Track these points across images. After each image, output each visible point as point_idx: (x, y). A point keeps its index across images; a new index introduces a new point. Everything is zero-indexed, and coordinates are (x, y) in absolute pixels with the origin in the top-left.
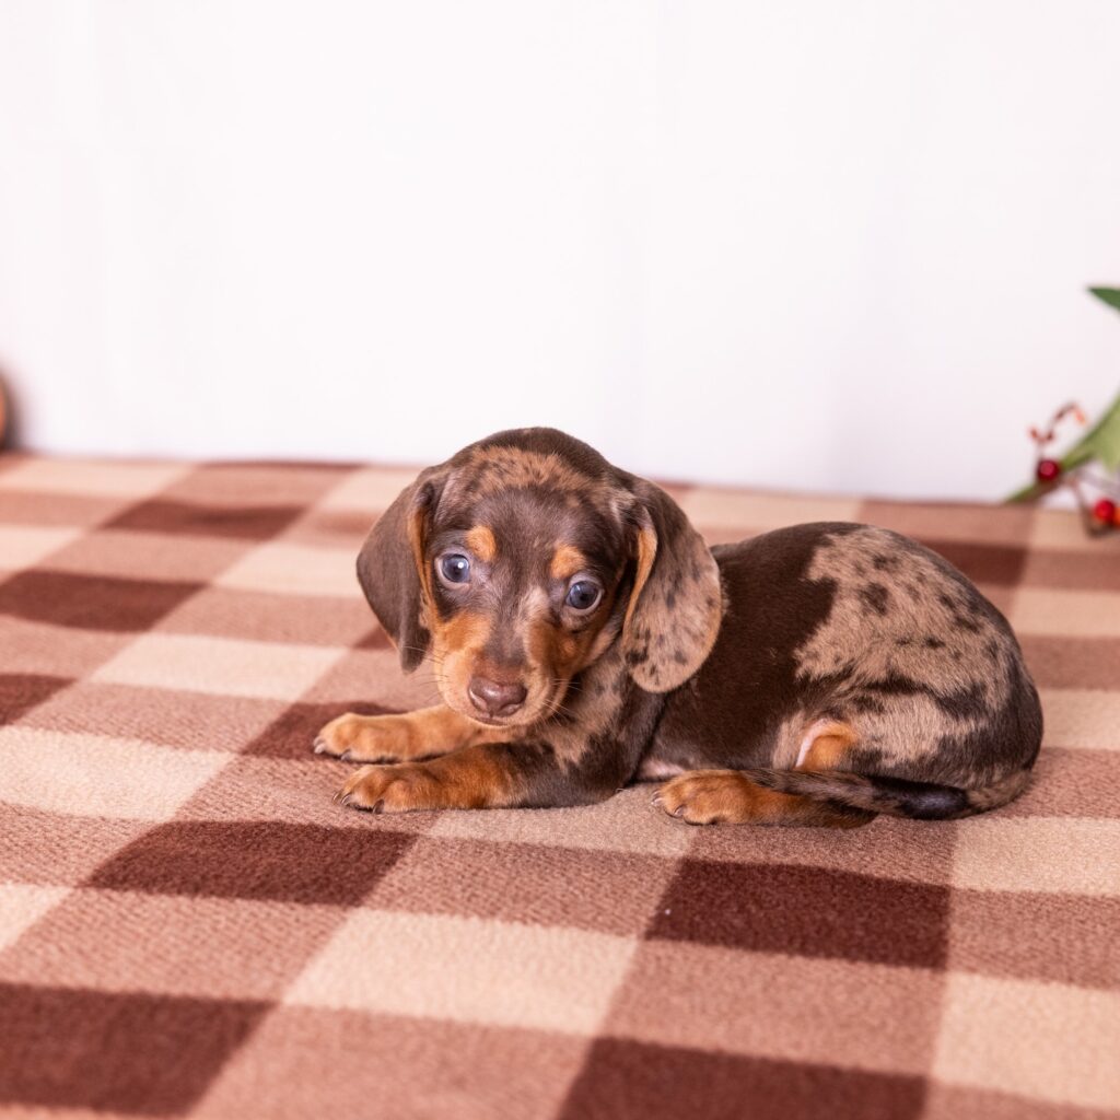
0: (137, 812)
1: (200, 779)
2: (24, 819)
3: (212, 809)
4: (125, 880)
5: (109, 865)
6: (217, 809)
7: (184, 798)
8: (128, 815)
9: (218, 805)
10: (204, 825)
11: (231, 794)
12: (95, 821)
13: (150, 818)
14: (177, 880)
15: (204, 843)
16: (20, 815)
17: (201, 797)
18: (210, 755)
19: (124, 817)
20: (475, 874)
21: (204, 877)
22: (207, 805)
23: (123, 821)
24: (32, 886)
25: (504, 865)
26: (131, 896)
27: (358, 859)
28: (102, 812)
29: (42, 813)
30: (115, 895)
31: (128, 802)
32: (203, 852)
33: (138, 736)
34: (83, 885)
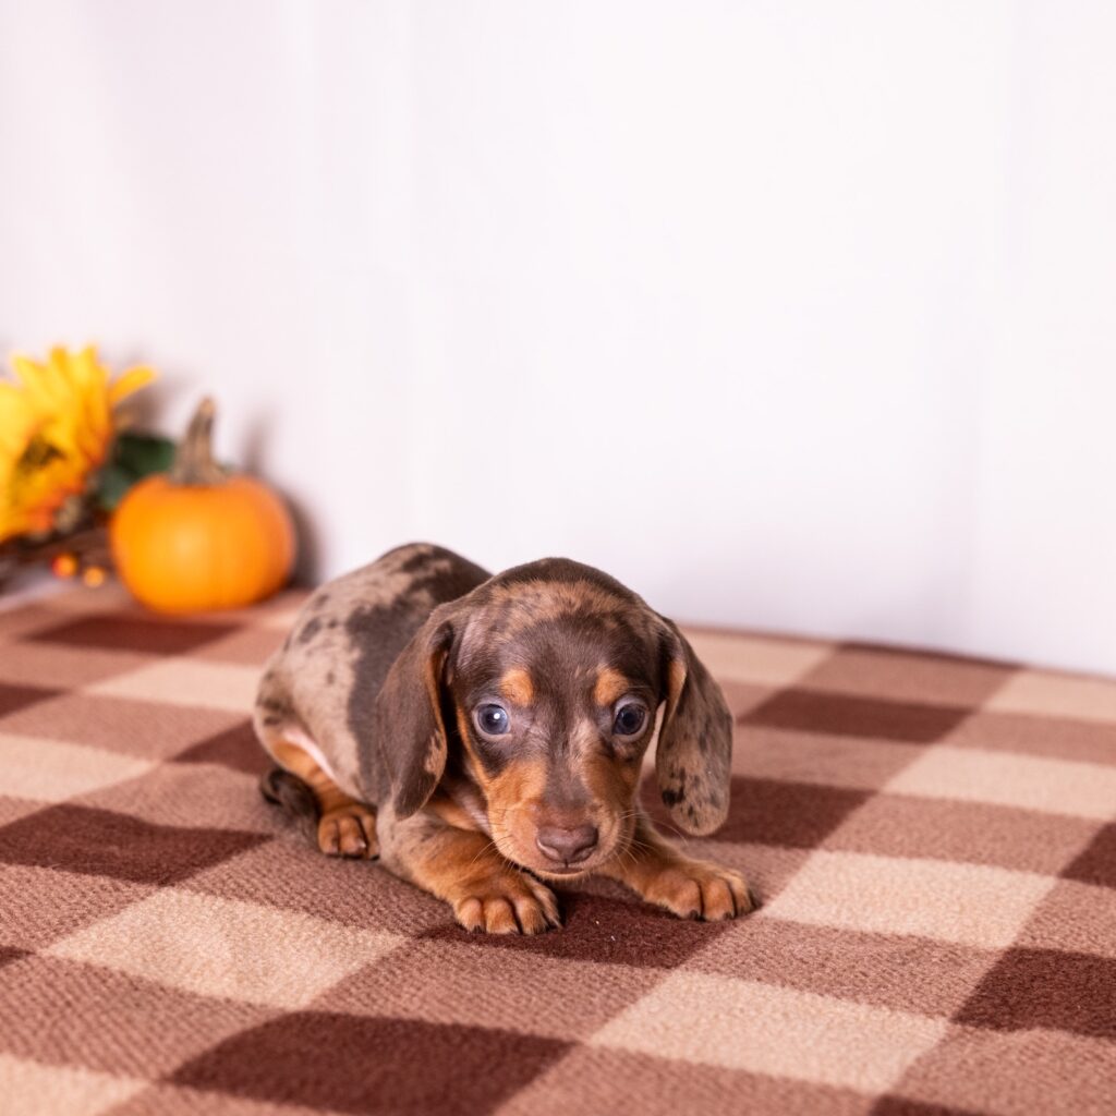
0: (269, 996)
1: (355, 964)
2: (137, 995)
3: (352, 1000)
4: (214, 1077)
5: (205, 1057)
6: (359, 1000)
7: (328, 984)
8: (257, 1000)
9: (363, 996)
10: (334, 1018)
11: (382, 985)
12: (217, 1003)
13: (281, 1005)
14: (271, 1082)
15: (325, 1039)
16: (136, 989)
17: (347, 985)
18: (380, 937)
19: (252, 1001)
20: (621, 1103)
21: (303, 1083)
22: (351, 995)
23: (250, 1005)
24: (106, 1076)
25: (659, 1095)
26: (211, 1098)
27: (491, 1072)
28: (230, 993)
29: (162, 989)
30: (193, 1094)
31: (265, 984)
32: (317, 1051)
33: (306, 909)
34: (164, 1080)
